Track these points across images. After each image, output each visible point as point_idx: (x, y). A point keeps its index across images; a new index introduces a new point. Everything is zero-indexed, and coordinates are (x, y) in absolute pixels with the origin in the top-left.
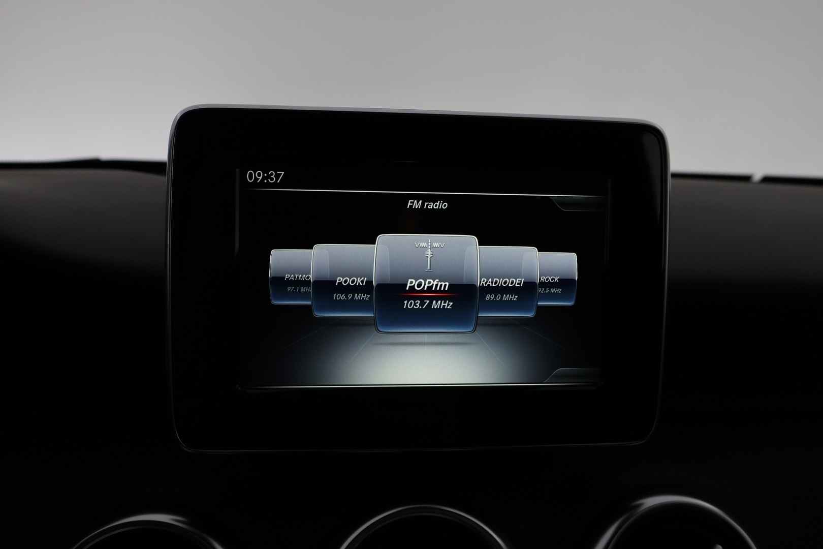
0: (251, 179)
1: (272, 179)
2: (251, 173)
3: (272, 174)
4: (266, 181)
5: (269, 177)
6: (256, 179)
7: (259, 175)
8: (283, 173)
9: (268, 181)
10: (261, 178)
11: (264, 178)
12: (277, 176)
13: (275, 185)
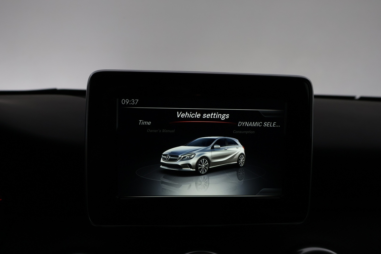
0: (123, 103)
1: (133, 103)
2: (123, 100)
3: (133, 101)
4: (130, 104)
5: (132, 102)
6: (126, 103)
7: (127, 101)
8: (138, 100)
9: (131, 104)
10: (128, 102)
11: (129, 102)
12: (135, 101)
13: (134, 106)
